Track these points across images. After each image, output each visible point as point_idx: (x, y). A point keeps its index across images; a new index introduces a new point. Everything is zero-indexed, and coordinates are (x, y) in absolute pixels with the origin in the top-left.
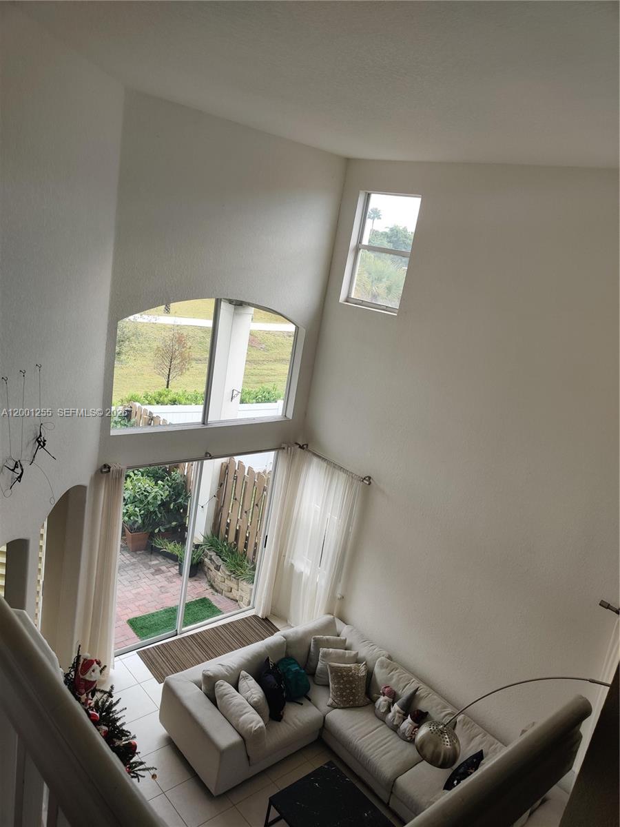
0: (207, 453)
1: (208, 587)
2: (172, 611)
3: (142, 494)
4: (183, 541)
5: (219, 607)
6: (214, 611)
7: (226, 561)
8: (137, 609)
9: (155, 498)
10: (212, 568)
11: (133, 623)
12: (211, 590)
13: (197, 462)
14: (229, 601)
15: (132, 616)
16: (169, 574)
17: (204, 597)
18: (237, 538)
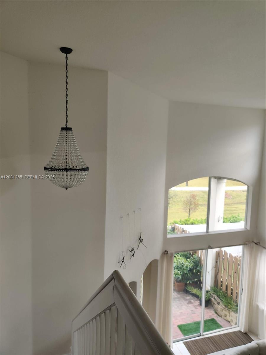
0: (209, 246)
1: (215, 313)
2: (198, 323)
3: (181, 265)
4: (201, 288)
5: (221, 324)
6: (218, 326)
7: (222, 300)
8: (181, 320)
9: (187, 267)
10: (216, 303)
11: (180, 327)
13: (205, 250)
14: (225, 322)
15: (180, 323)
16: (195, 304)
18: (227, 289)
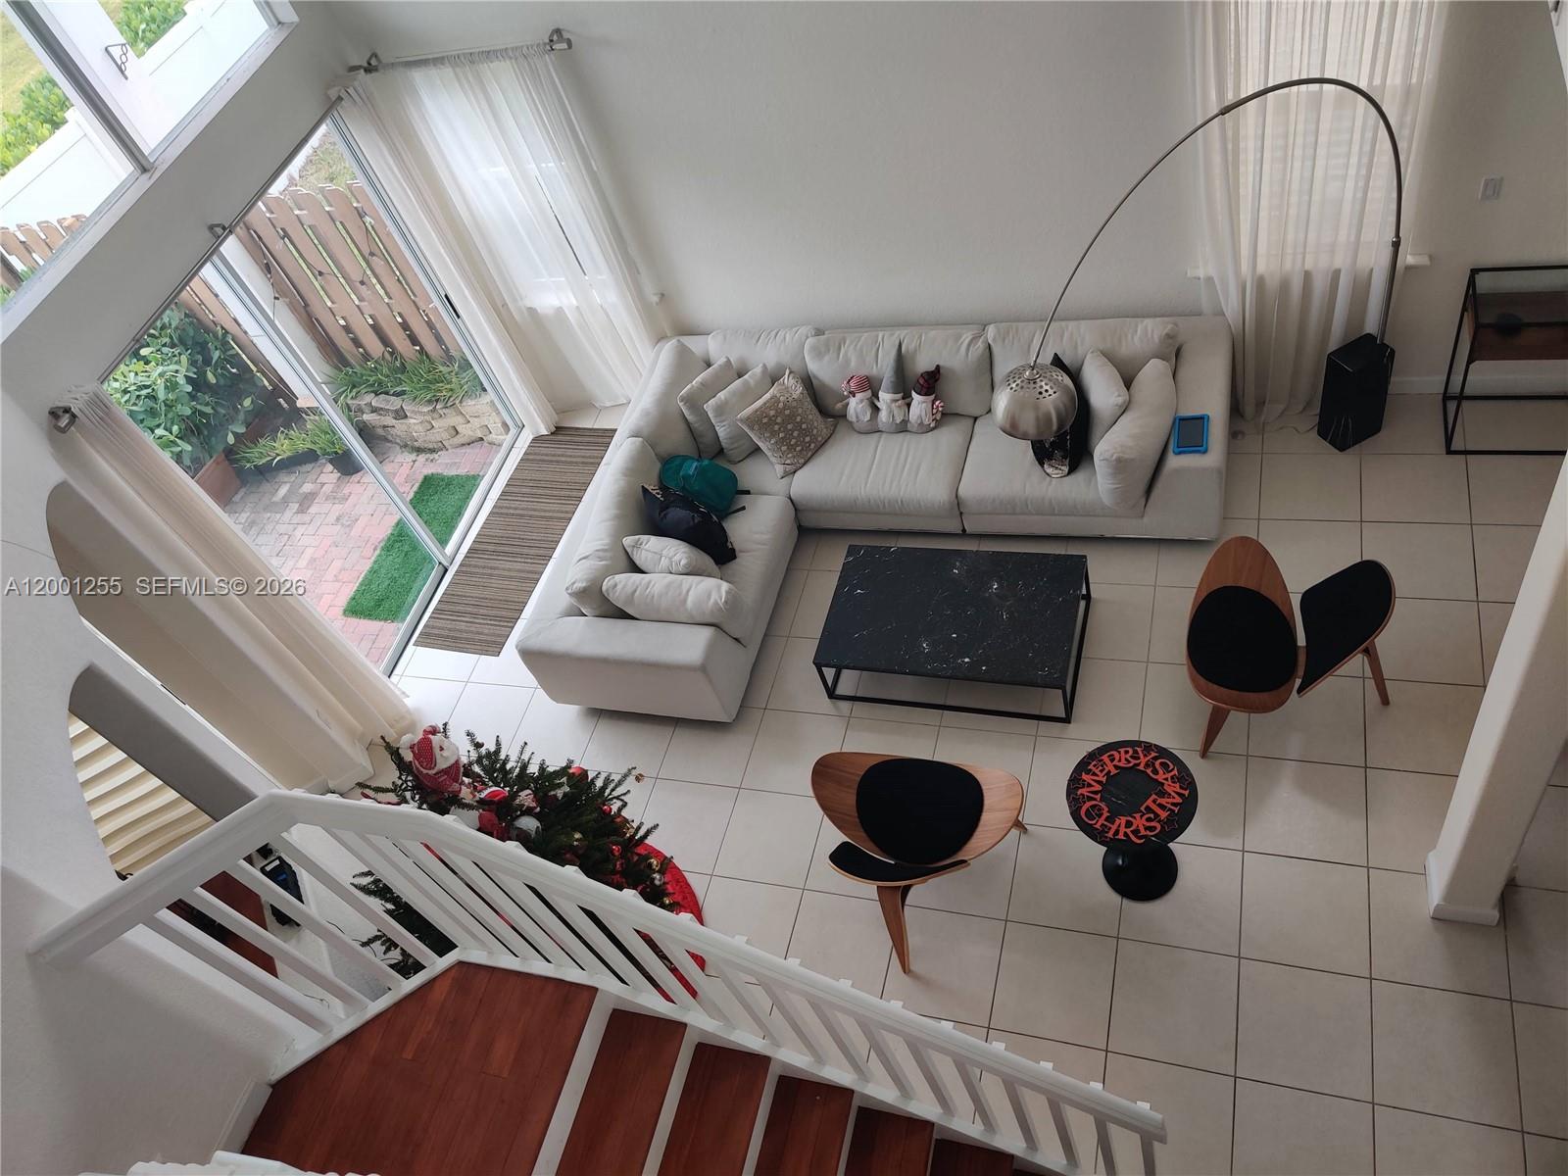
1: (413, 456)
3: (138, 397)
5: (462, 471)
7: (403, 393)
8: (338, 585)
9: (171, 385)
10: (389, 420)
11: (355, 609)
12: (422, 458)
14: (467, 450)
15: (343, 599)
16: (328, 489)
17: (421, 478)
18: (385, 341)
